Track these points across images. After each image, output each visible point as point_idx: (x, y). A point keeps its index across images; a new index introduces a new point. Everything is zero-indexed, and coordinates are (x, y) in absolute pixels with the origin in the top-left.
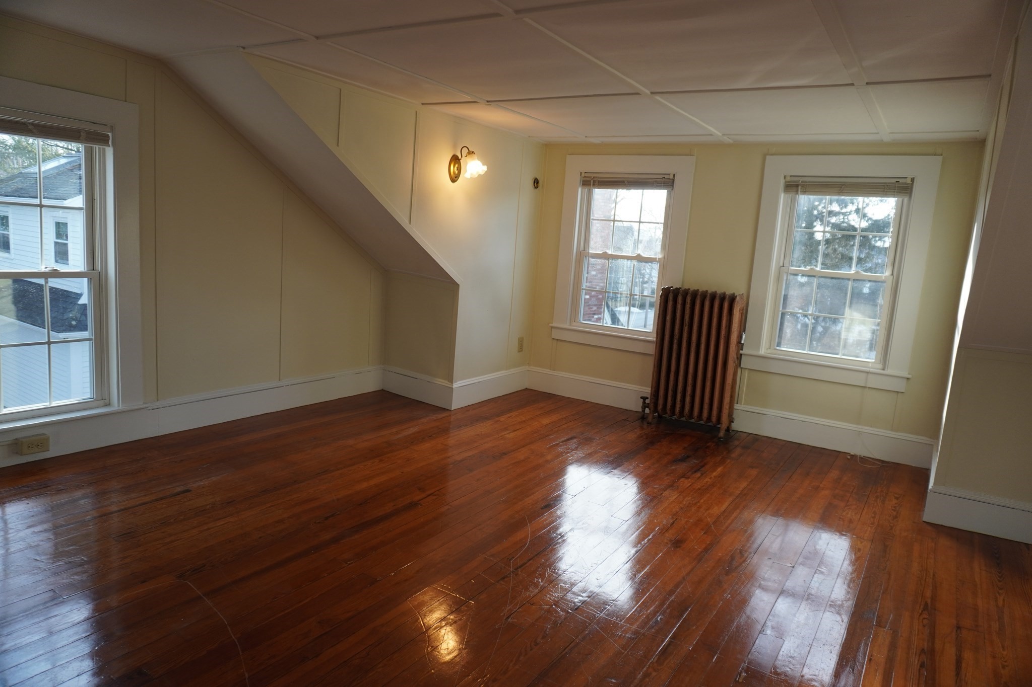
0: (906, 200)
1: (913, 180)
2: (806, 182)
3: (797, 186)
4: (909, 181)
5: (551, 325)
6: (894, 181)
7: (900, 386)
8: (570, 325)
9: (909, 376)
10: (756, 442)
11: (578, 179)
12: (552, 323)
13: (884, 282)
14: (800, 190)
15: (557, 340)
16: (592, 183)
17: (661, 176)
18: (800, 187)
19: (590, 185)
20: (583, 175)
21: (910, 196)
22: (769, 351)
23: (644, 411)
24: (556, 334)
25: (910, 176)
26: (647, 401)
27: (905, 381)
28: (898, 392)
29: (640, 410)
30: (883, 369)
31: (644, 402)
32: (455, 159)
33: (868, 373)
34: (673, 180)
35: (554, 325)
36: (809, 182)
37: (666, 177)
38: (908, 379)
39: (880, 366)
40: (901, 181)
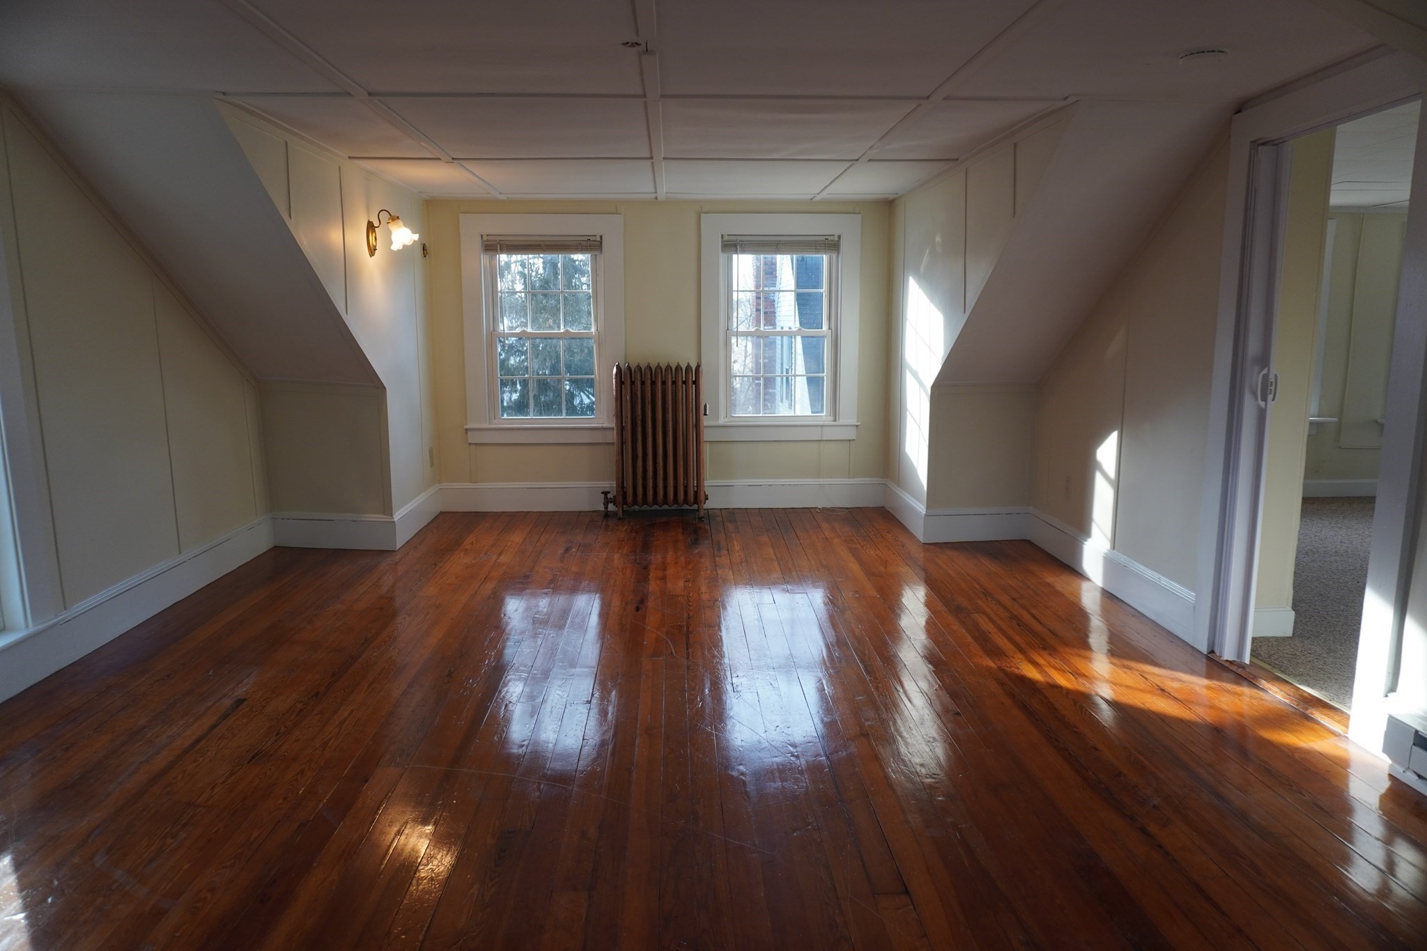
0: (834, 256)
1: (839, 237)
2: (743, 241)
3: (735, 246)
4: (836, 239)
5: (465, 427)
6: (823, 238)
7: (850, 434)
8: (490, 424)
9: (858, 423)
10: (734, 516)
11: (478, 243)
12: (467, 425)
13: (824, 337)
14: (738, 249)
15: (476, 444)
16: (499, 248)
17: (586, 238)
18: (738, 247)
19: (496, 250)
20: (485, 238)
21: (838, 253)
22: (727, 420)
23: (606, 508)
24: (473, 438)
25: (837, 234)
26: (610, 496)
27: (855, 428)
28: (850, 440)
29: (601, 508)
30: (835, 420)
31: (606, 498)
32: (371, 227)
33: (822, 426)
34: (601, 242)
35: (469, 426)
36: (746, 241)
37: (592, 238)
38: (857, 426)
39: (831, 418)
40: (830, 238)
